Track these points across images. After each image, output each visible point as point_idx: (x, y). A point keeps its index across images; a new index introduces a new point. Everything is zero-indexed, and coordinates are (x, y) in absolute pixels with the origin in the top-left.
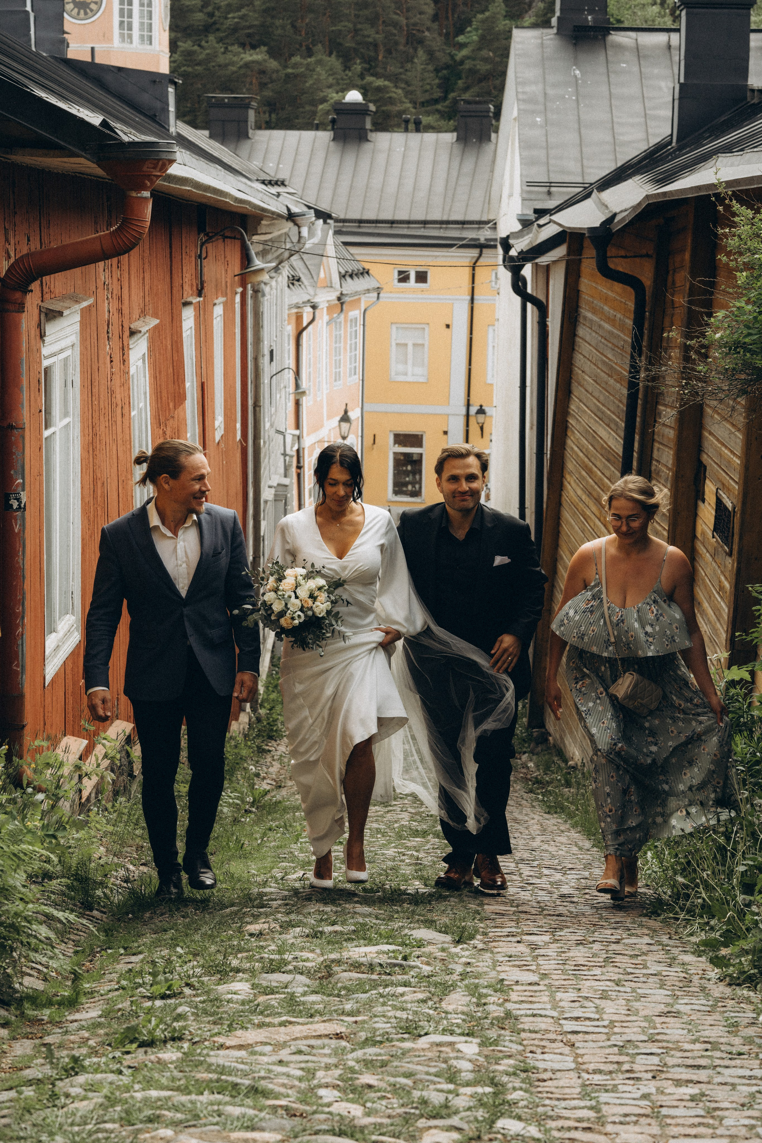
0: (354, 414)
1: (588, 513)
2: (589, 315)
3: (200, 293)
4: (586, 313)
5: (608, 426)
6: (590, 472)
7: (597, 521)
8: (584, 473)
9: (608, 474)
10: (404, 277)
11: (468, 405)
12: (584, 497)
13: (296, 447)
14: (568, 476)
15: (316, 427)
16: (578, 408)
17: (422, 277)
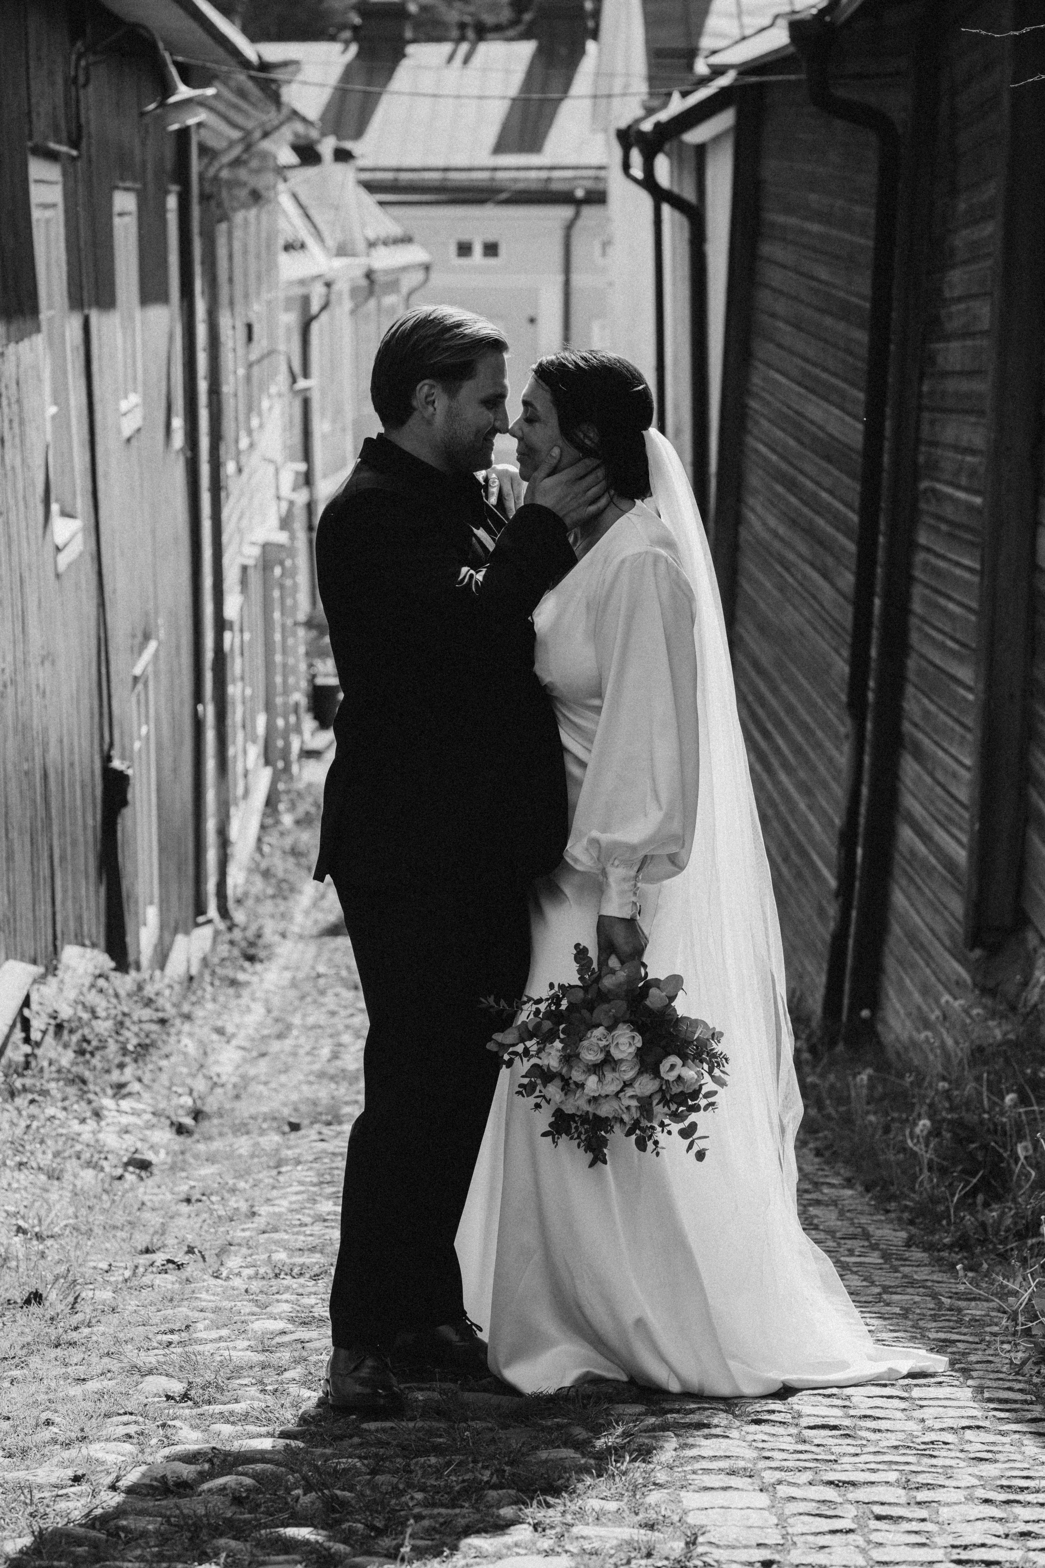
1: (791, 556)
2: (781, 219)
3: (74, 141)
4: (775, 217)
5: (827, 400)
7: (809, 570)
8: (780, 489)
9: (827, 482)
10: (464, 249)
12: (781, 530)
13: (302, 497)
14: (751, 501)
16: (765, 379)
17: (491, 249)
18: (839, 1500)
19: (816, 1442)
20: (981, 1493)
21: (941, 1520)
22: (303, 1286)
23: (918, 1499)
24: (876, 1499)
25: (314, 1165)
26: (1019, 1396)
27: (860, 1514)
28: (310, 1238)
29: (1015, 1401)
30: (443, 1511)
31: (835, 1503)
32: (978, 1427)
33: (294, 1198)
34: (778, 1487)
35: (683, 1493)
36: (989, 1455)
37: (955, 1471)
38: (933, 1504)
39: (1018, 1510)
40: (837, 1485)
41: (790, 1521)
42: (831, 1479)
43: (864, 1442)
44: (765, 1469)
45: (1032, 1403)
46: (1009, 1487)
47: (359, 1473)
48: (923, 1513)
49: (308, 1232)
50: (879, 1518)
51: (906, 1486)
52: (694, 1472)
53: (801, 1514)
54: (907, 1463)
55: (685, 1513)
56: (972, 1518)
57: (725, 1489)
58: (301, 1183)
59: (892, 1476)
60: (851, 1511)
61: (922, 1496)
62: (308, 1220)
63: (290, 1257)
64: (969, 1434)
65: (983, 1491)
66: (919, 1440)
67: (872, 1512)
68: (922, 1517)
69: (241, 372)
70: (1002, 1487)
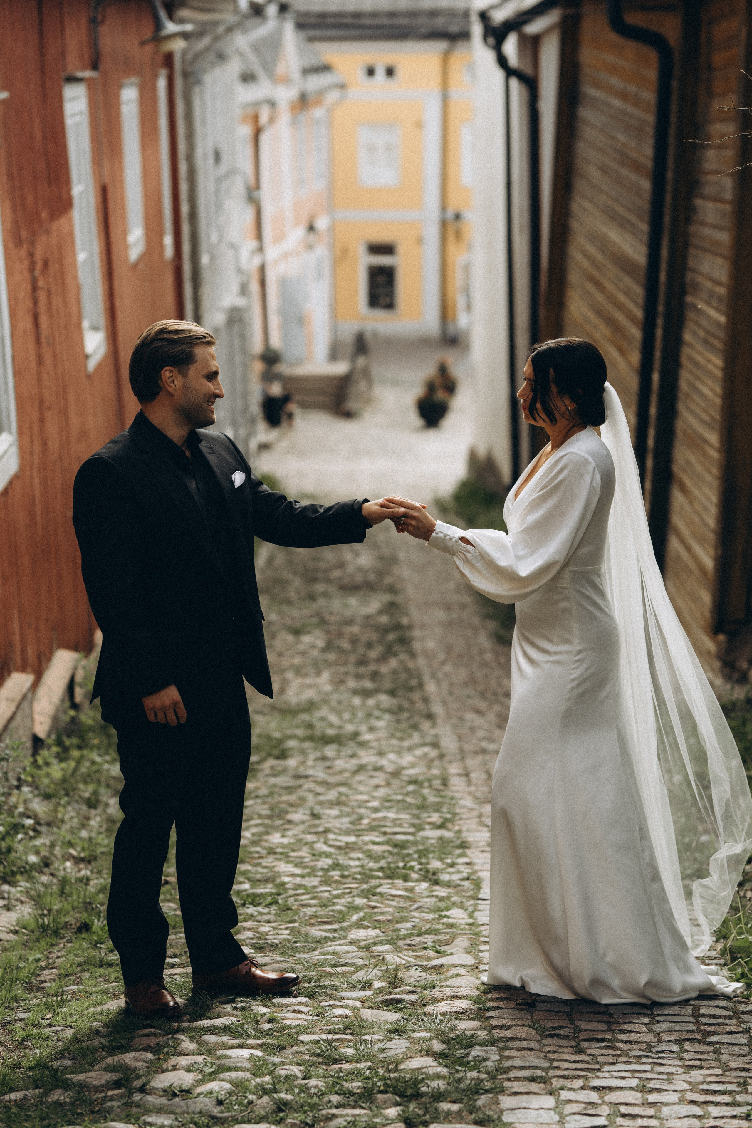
0: (322, 223)
2: (593, 92)
3: (95, 66)
4: (590, 91)
6: (598, 285)
8: (590, 287)
10: (371, 72)
11: (444, 208)
13: (257, 261)
15: (279, 238)
17: (390, 72)
18: (600, 1102)
19: (589, 1052)
20: (690, 1096)
21: (662, 1116)
22: (261, 914)
23: (650, 1101)
24: (622, 1101)
25: (269, 800)
26: (723, 1012)
27: (612, 1112)
28: (265, 870)
29: (720, 1017)
30: (350, 1111)
31: (597, 1104)
32: (694, 1039)
33: (254, 830)
34: (562, 1092)
35: (501, 1097)
36: (697, 1063)
37: (675, 1077)
38: (659, 1104)
39: (711, 1109)
40: (599, 1089)
41: (567, 1118)
42: (595, 1085)
43: (619, 1052)
44: (554, 1077)
45: (730, 1018)
46: (707, 1090)
47: (296, 1077)
48: (651, 1112)
49: (264, 864)
50: (623, 1116)
51: (642, 1089)
52: (509, 1080)
53: (574, 1114)
54: (645, 1071)
55: (502, 1111)
56: (682, 1116)
57: (527, 1093)
58: (260, 816)
59: (634, 1082)
60: (605, 1110)
61: (652, 1098)
62: (264, 852)
63: (252, 887)
64: (687, 1046)
65: (691, 1094)
66: (654, 1050)
67: (619, 1111)
68: (650, 1114)
69: (211, 186)
70: (703, 1090)
